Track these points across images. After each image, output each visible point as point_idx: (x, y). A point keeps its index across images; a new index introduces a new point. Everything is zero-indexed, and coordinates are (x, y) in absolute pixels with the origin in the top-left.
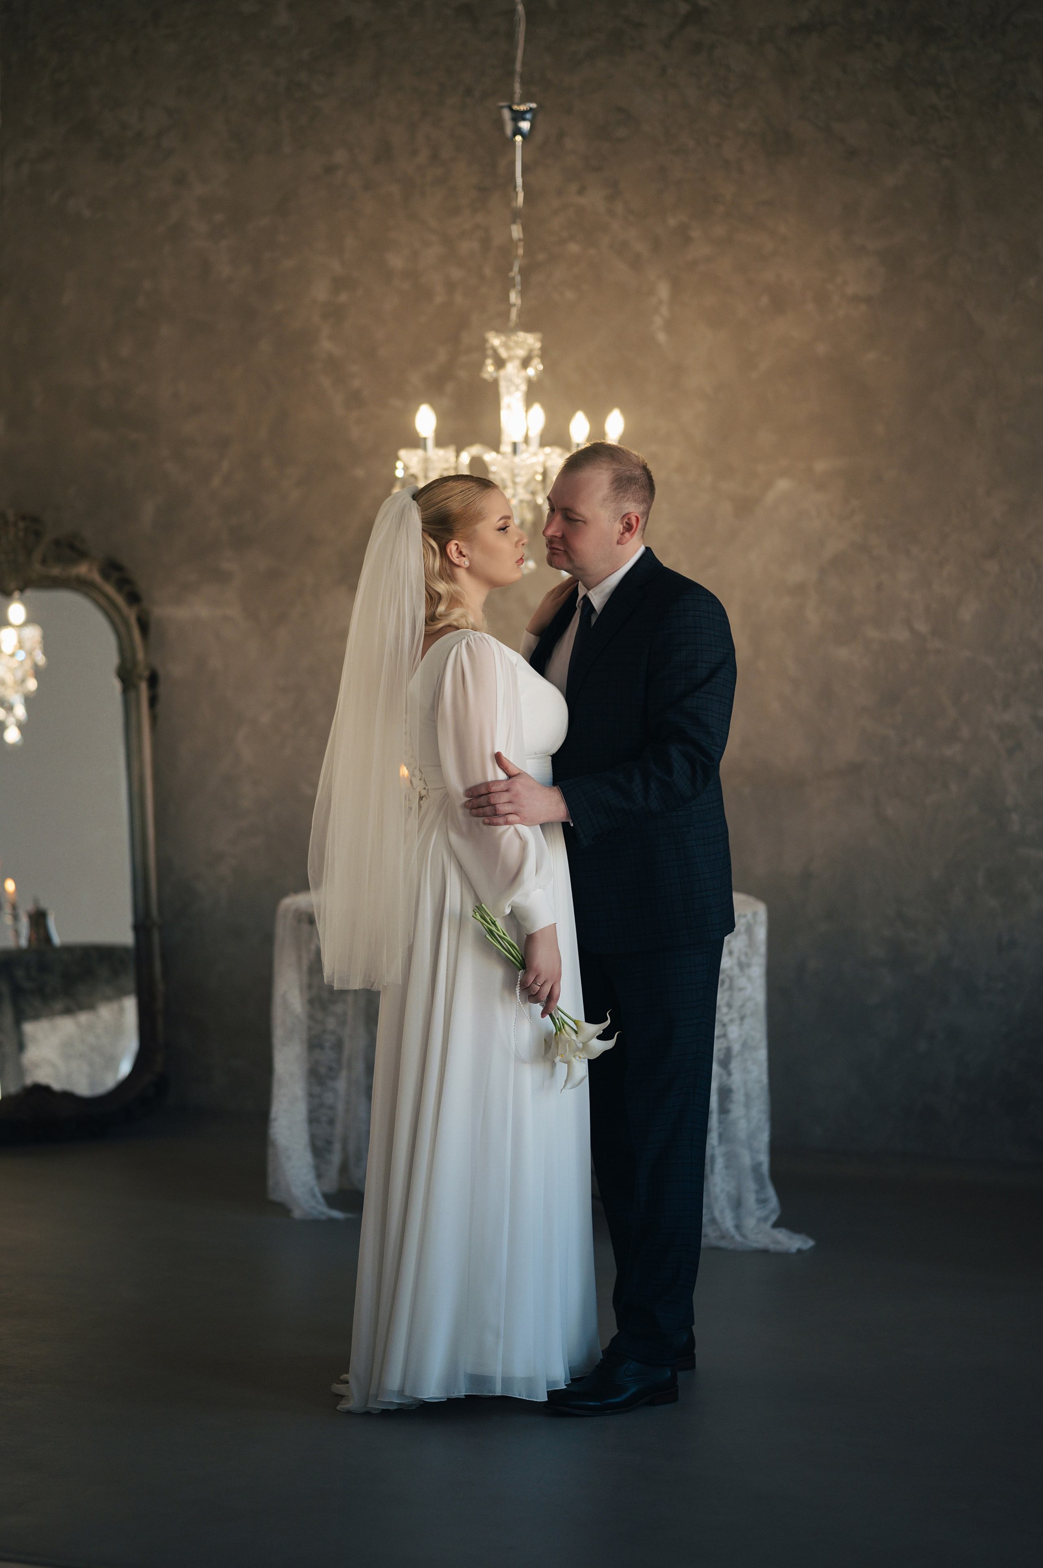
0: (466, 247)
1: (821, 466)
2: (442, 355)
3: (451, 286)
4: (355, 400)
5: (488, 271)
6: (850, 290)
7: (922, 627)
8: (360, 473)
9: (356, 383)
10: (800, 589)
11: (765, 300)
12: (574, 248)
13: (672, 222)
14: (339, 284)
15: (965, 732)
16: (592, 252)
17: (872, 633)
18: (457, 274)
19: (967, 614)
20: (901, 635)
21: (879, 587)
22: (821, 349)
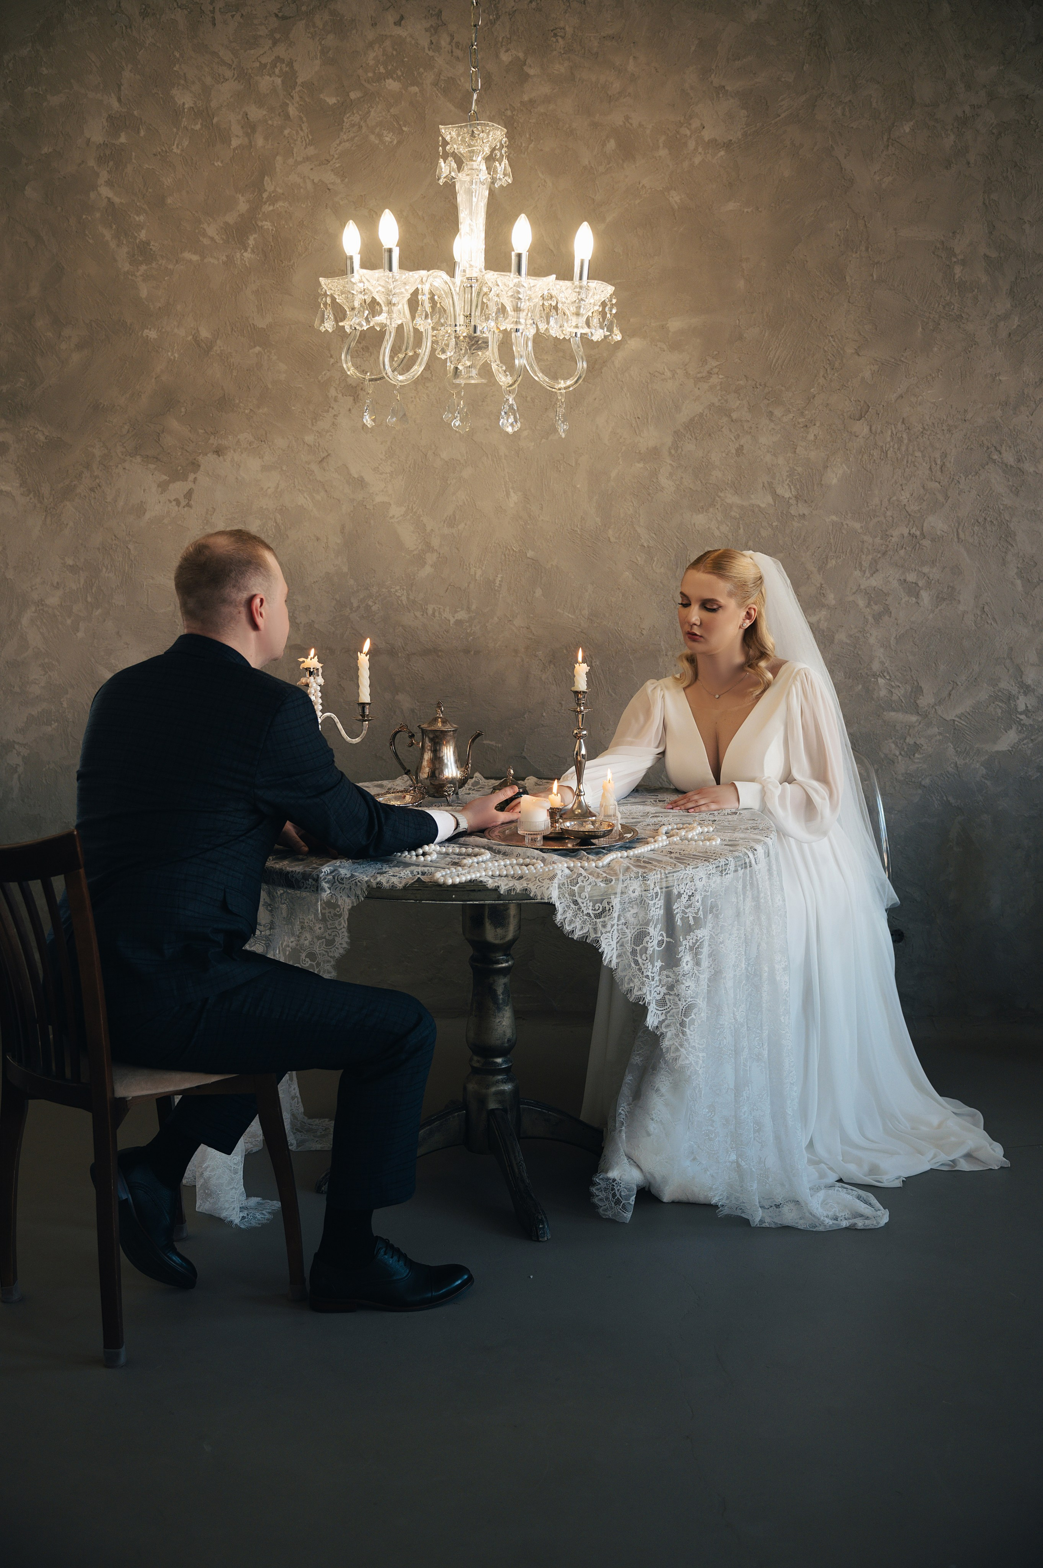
0: (265, 83)
1: (675, 324)
2: (243, 206)
3: (250, 128)
4: (143, 253)
5: (292, 111)
6: (707, 135)
7: (785, 492)
8: (152, 334)
9: (143, 235)
10: (654, 453)
11: (612, 144)
12: (392, 85)
13: (505, 58)
14: (116, 123)
15: (831, 598)
16: (415, 89)
17: (731, 498)
18: (256, 113)
19: (833, 478)
20: (764, 500)
21: (740, 450)
22: (675, 198)
